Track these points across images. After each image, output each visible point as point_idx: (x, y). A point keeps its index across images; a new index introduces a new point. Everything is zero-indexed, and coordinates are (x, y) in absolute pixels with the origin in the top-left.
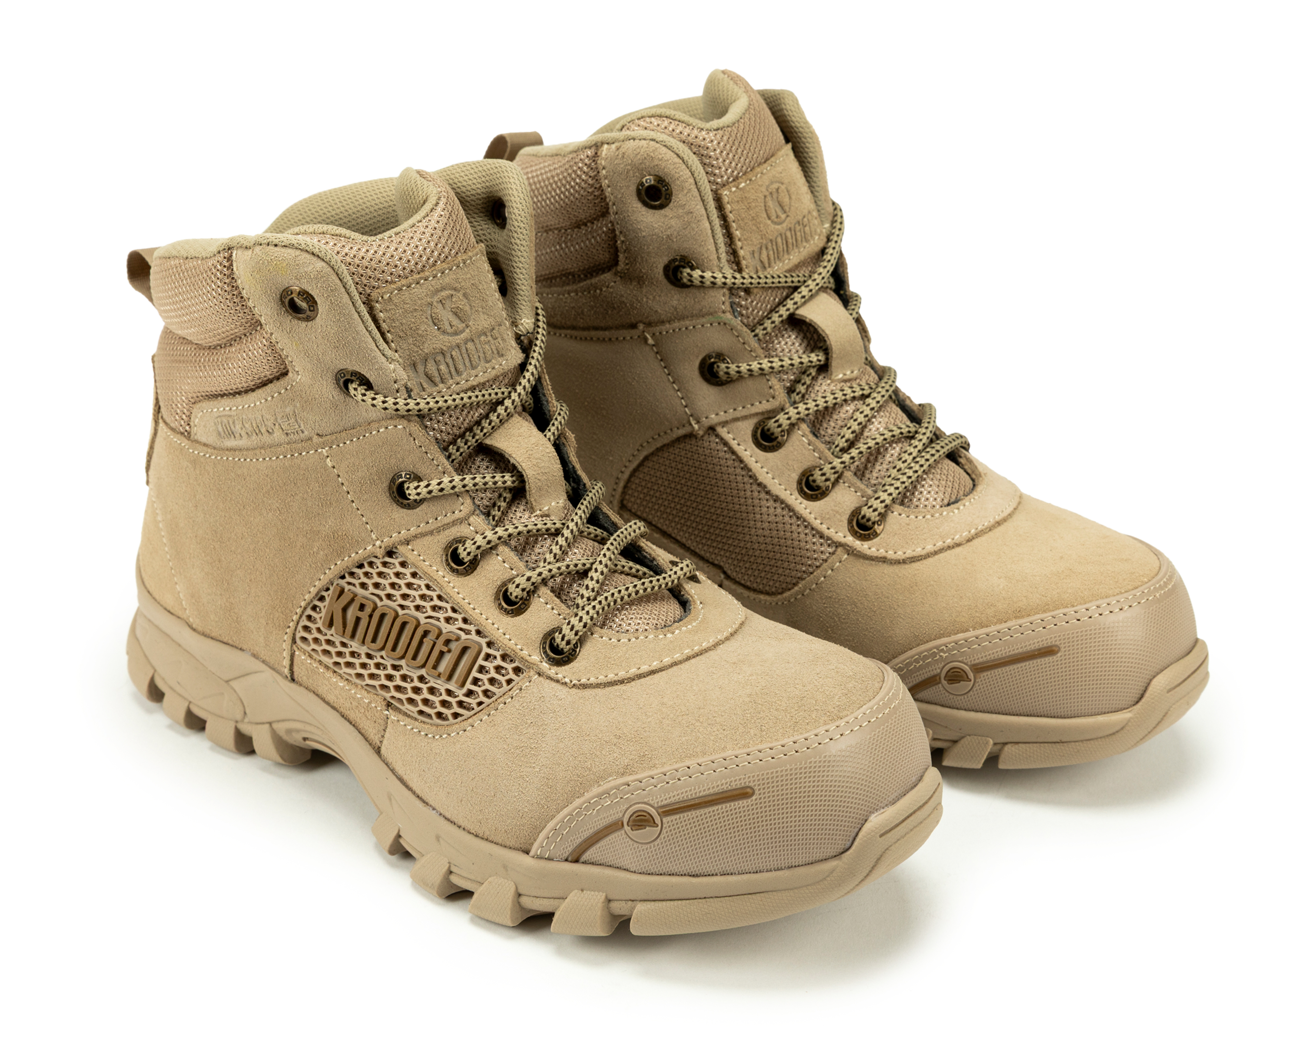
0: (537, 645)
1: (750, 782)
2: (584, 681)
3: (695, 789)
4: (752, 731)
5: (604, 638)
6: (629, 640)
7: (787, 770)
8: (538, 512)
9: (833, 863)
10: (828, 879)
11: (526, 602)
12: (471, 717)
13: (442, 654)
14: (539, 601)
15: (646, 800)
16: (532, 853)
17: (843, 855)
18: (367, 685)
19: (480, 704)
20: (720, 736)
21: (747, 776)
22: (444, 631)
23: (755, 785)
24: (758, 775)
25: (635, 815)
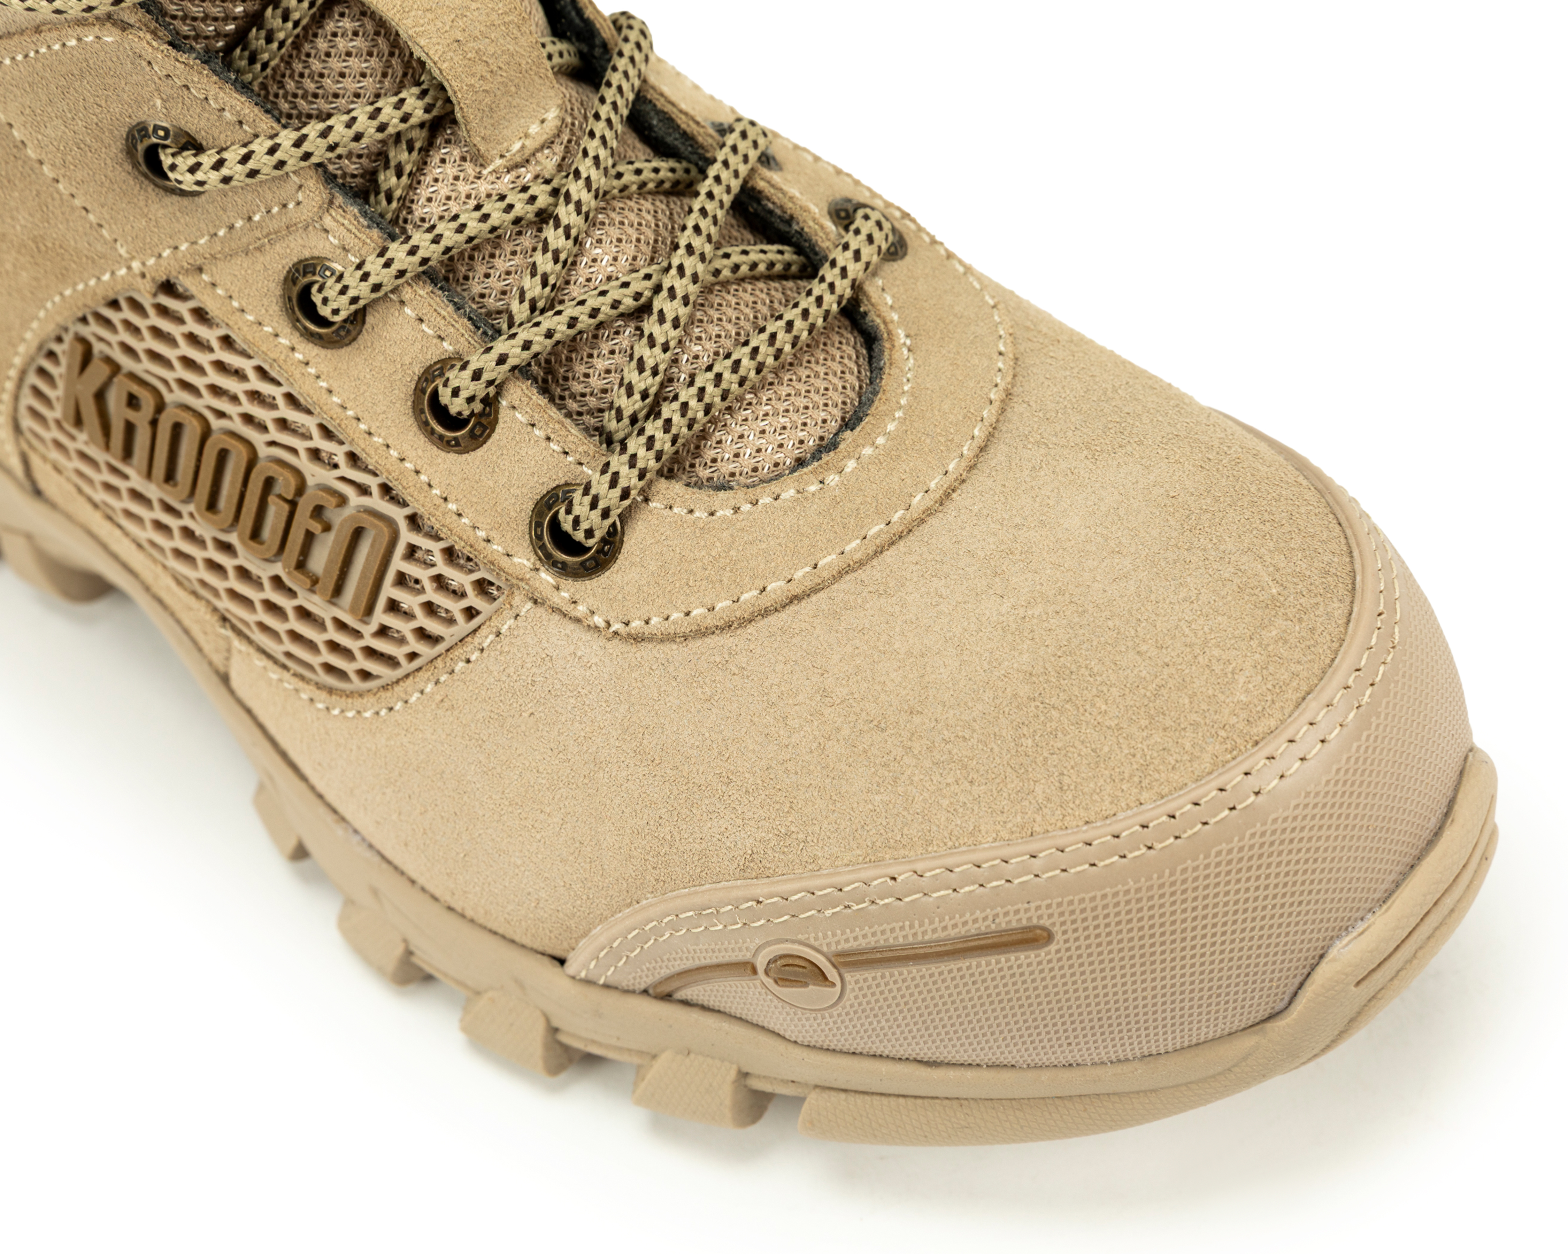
0: (524, 527)
1: (1040, 917)
2: (636, 624)
3: (911, 927)
4: (1039, 789)
5: (675, 510)
6: (736, 510)
7: (1127, 892)
8: (498, 162)
9: (1248, 1042)
10: (1237, 1069)
11: (484, 421)
12: (397, 682)
13: (310, 537)
14: (514, 419)
15: (803, 936)
16: (571, 967)
17: (1268, 1025)
18: (175, 570)
19: (413, 656)
20: (962, 798)
21: (1033, 905)
22: (310, 482)
23: (1054, 924)
24: (1059, 905)
25: (779, 962)
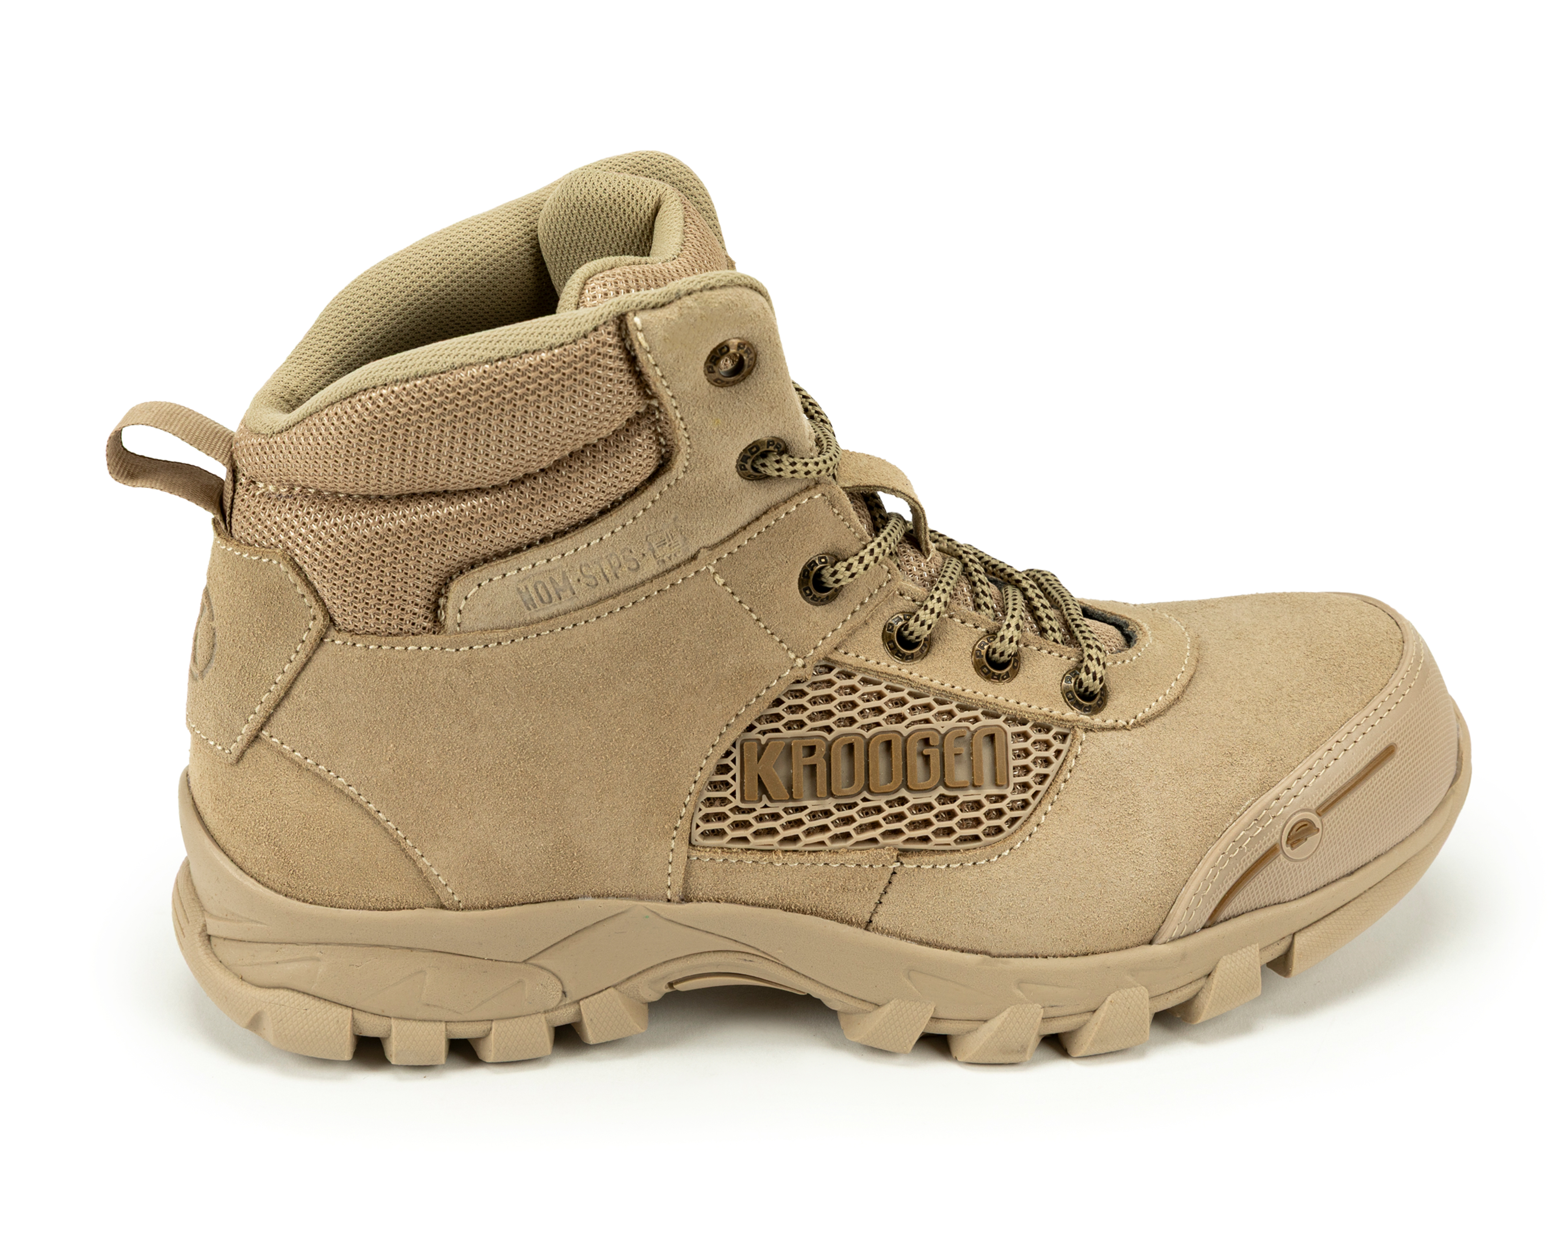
0: (1063, 699)
1: (1388, 739)
2: (1140, 716)
3: (1346, 770)
11: (1017, 659)
12: (1031, 815)
13: (957, 757)
14: (1030, 650)
15: (1302, 806)
18: (857, 843)
19: (1036, 794)
22: (942, 731)
23: (1396, 738)
24: (1395, 727)
25: (1295, 830)
